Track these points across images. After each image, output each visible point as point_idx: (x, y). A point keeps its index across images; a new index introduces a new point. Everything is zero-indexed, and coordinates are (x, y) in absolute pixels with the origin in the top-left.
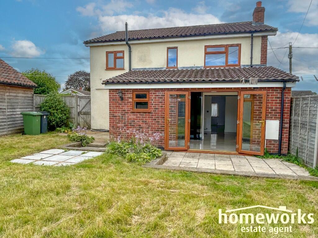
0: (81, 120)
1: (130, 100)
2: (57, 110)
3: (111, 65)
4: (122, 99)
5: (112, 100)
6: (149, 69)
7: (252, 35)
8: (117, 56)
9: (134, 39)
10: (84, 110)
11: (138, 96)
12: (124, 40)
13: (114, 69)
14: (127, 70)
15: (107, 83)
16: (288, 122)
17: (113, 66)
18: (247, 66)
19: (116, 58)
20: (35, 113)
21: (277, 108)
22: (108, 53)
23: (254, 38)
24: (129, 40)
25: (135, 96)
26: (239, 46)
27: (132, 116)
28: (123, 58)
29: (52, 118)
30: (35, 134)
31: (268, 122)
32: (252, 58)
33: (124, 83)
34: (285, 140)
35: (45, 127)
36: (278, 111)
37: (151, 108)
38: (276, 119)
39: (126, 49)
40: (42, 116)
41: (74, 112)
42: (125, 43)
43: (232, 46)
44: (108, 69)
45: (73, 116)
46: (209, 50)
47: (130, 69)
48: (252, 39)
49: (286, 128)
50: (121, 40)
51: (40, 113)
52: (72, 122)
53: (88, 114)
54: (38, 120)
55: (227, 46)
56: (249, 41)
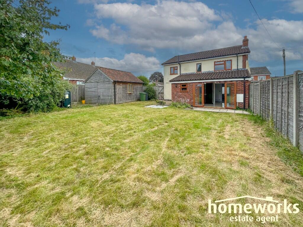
0: (160, 96)
1: (180, 87)
2: (151, 92)
3: (172, 73)
4: (176, 87)
5: (173, 88)
6: (189, 73)
7: (237, 56)
8: (175, 69)
9: (181, 62)
10: (161, 92)
11: (183, 86)
12: (178, 62)
13: (174, 74)
14: (179, 75)
15: (171, 81)
16: (248, 95)
17: (173, 73)
18: (235, 69)
19: (174, 70)
20: (144, 93)
21: (242, 89)
22: (171, 68)
23: (238, 57)
24: (180, 62)
25: (181, 85)
26: (231, 60)
27: (180, 94)
28: (177, 69)
29: (149, 95)
30: (144, 101)
31: (238, 95)
32: (238, 66)
33: (177, 81)
34: (247, 102)
35: (147, 99)
36: (243, 90)
37: (188, 90)
38: (242, 93)
39: (178, 66)
40: (146, 94)
41: (157, 93)
42: (178, 63)
43: (228, 61)
44: (171, 74)
45: (157, 94)
46: (216, 63)
47: (180, 74)
48: (237, 57)
49: (247, 97)
50: (177, 62)
51: (146, 93)
52: (156, 97)
53: (163, 93)
54: (145, 96)
55: (225, 61)
56: (236, 58)
